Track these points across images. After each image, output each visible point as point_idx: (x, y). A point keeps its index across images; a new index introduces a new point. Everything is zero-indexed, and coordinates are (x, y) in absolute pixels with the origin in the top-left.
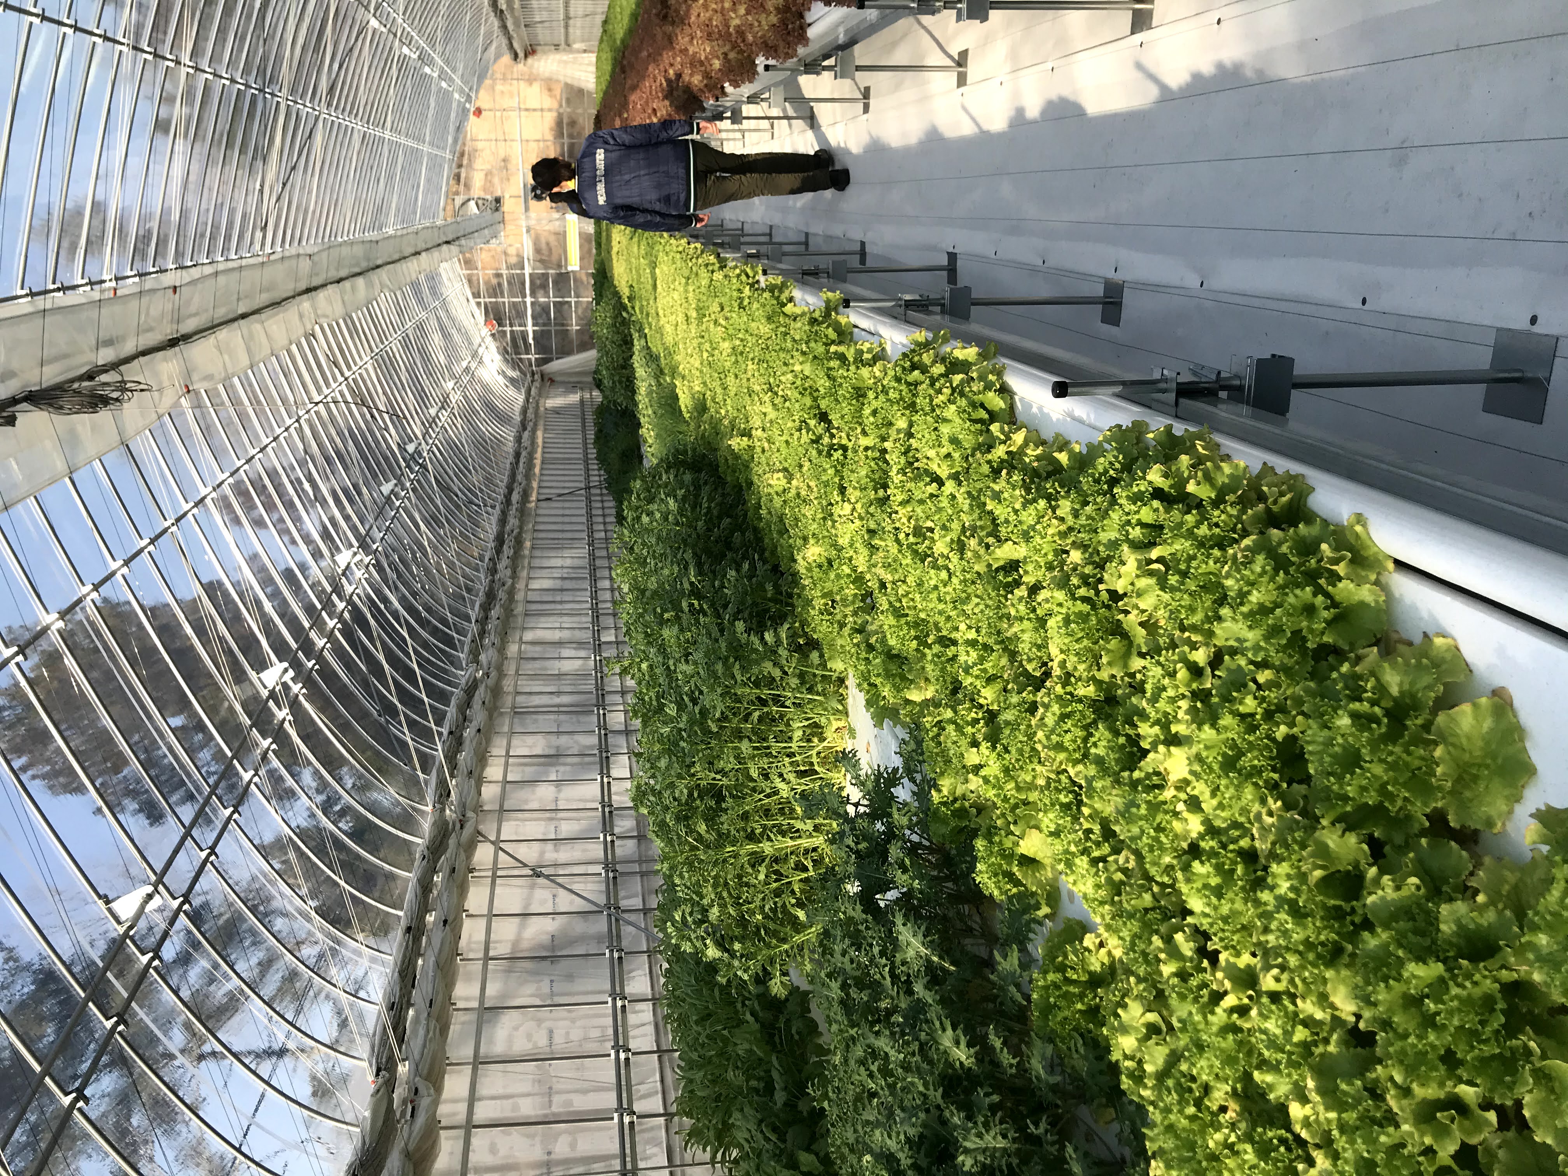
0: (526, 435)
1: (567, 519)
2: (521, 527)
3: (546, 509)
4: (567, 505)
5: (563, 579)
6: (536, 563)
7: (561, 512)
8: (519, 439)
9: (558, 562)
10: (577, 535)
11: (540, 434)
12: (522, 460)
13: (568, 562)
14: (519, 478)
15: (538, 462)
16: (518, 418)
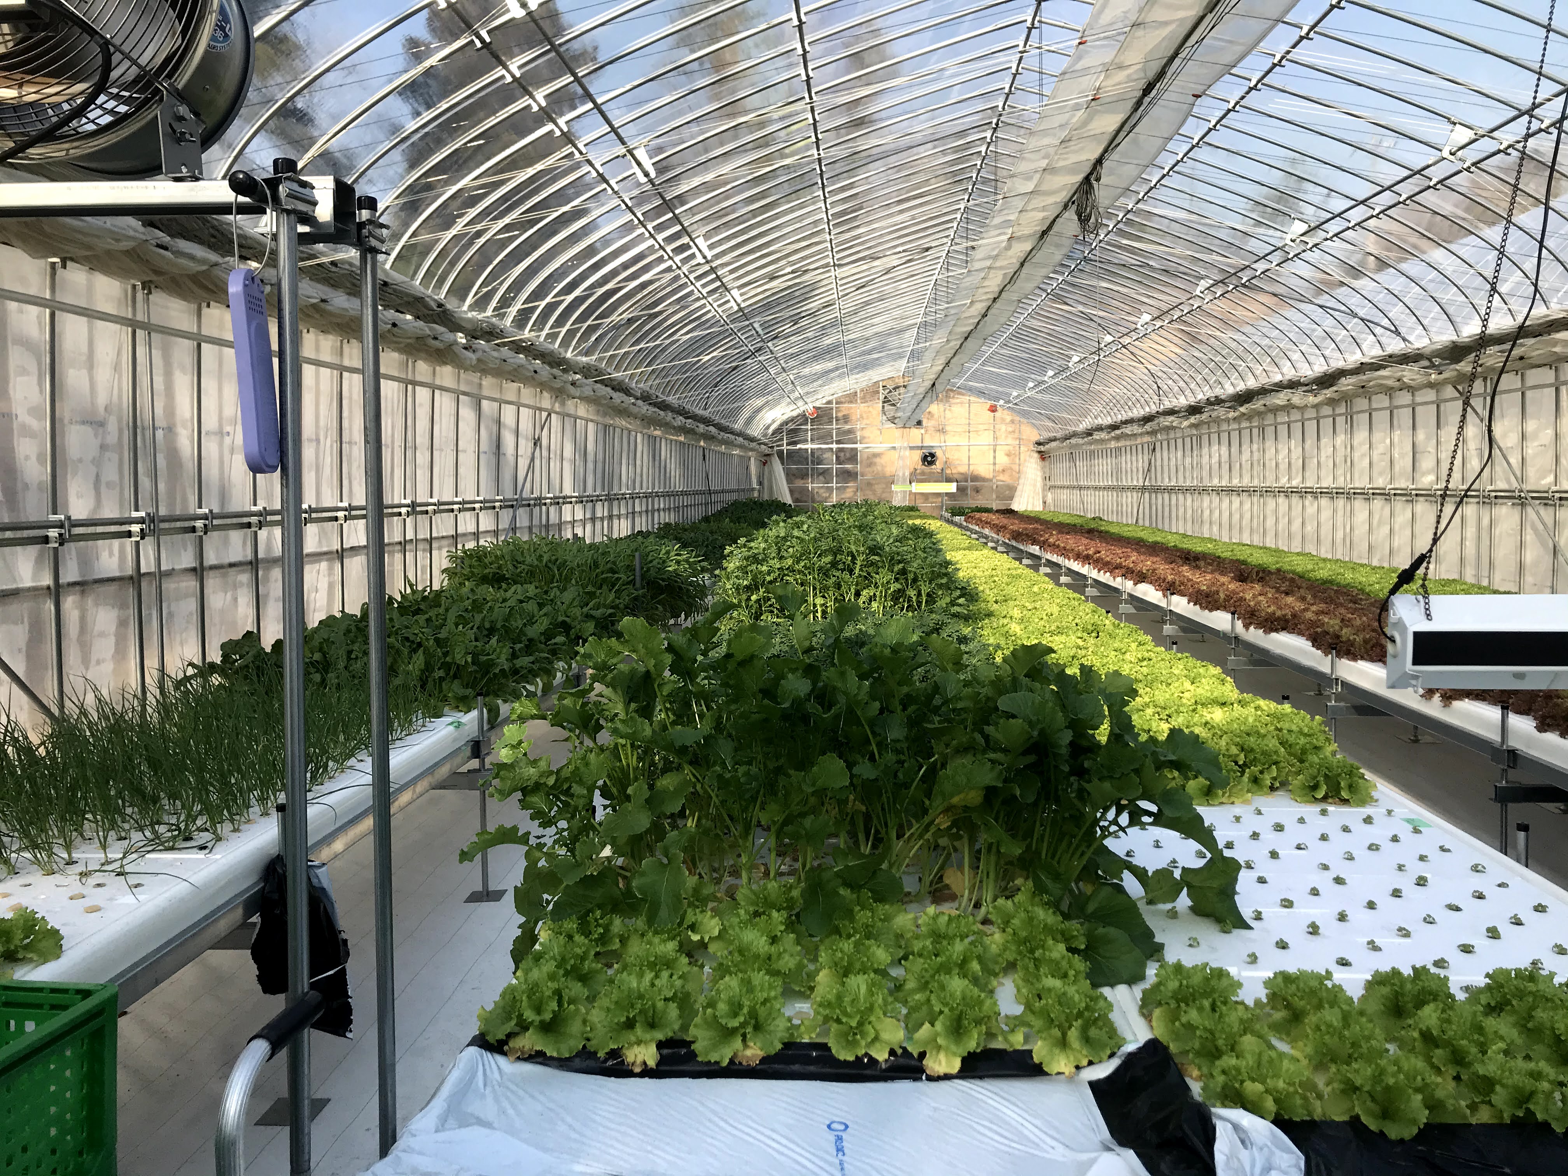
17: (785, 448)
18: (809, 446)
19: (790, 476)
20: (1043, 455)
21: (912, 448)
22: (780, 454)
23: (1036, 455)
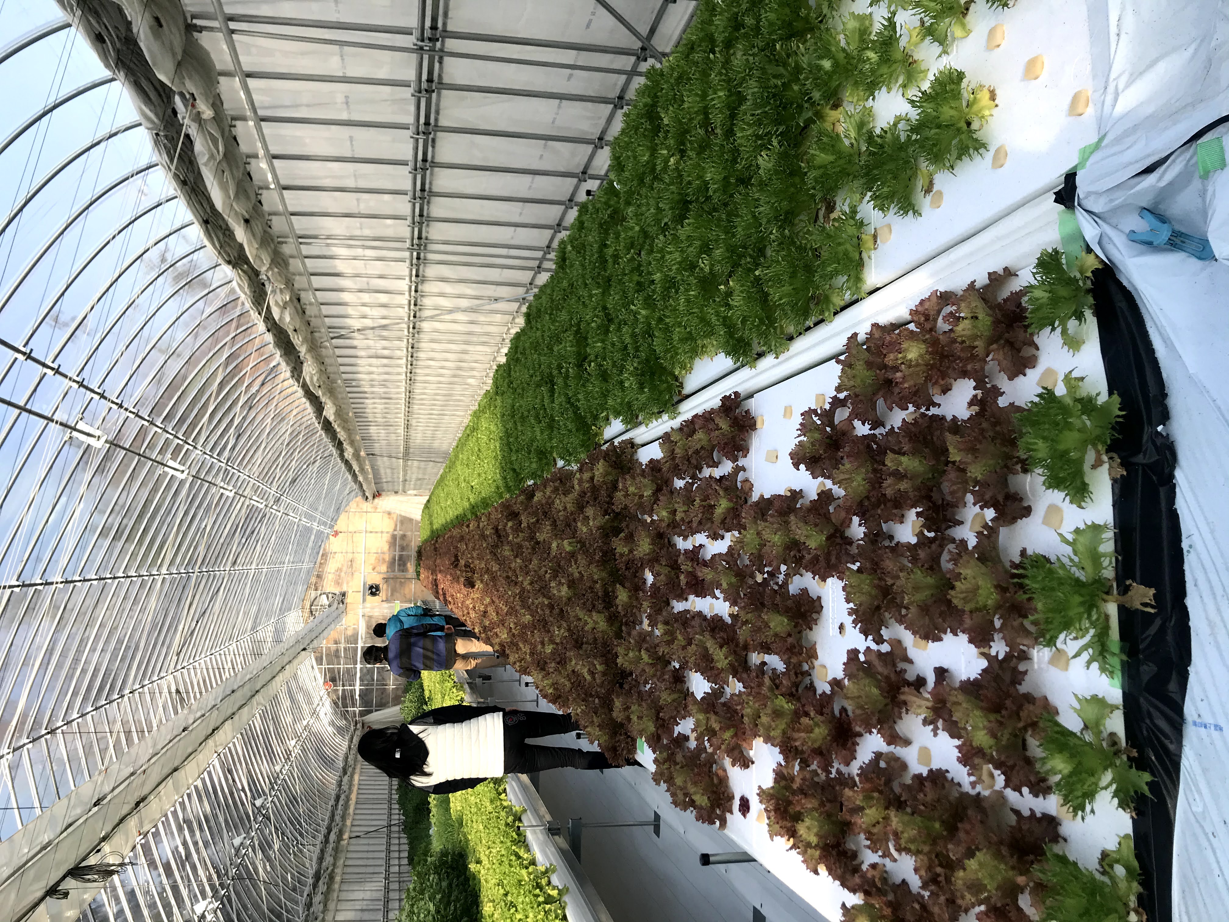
0: (346, 779)
1: (370, 855)
2: (334, 865)
3: (355, 846)
4: (372, 841)
5: (362, 910)
6: (343, 896)
7: (366, 848)
8: (340, 784)
9: (359, 895)
10: (377, 870)
11: (356, 777)
12: (341, 802)
13: (368, 895)
14: (337, 818)
15: (352, 803)
16: (340, 764)
17: (357, 710)
18: (357, 688)
19: (382, 705)
20: (377, 494)
21: (364, 600)
22: (362, 714)
23: (376, 500)
